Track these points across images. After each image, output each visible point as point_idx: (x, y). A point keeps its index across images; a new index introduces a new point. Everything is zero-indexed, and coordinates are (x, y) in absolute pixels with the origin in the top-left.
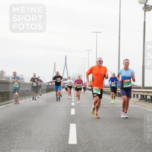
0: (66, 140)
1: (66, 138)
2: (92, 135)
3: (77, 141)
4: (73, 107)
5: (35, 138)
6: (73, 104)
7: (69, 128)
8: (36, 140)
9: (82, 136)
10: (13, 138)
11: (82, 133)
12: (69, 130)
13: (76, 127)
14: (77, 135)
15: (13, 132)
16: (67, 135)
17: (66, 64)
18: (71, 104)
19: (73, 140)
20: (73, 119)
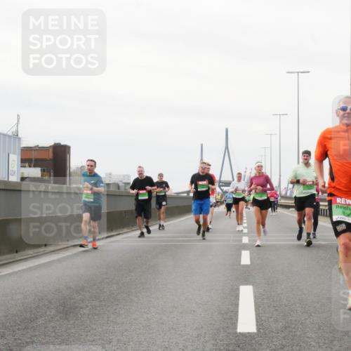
0: (232, 324)
1: (231, 319)
2: (292, 311)
3: (257, 325)
4: (245, 247)
5: (161, 319)
6: (245, 240)
7: (237, 297)
8: (162, 323)
9: (267, 315)
10: (111, 319)
11: (269, 307)
12: (239, 299)
13: (254, 292)
14: (256, 311)
15: (109, 306)
16: (232, 312)
17: (227, 148)
18: (241, 240)
19: (247, 323)
20: (245, 276)
